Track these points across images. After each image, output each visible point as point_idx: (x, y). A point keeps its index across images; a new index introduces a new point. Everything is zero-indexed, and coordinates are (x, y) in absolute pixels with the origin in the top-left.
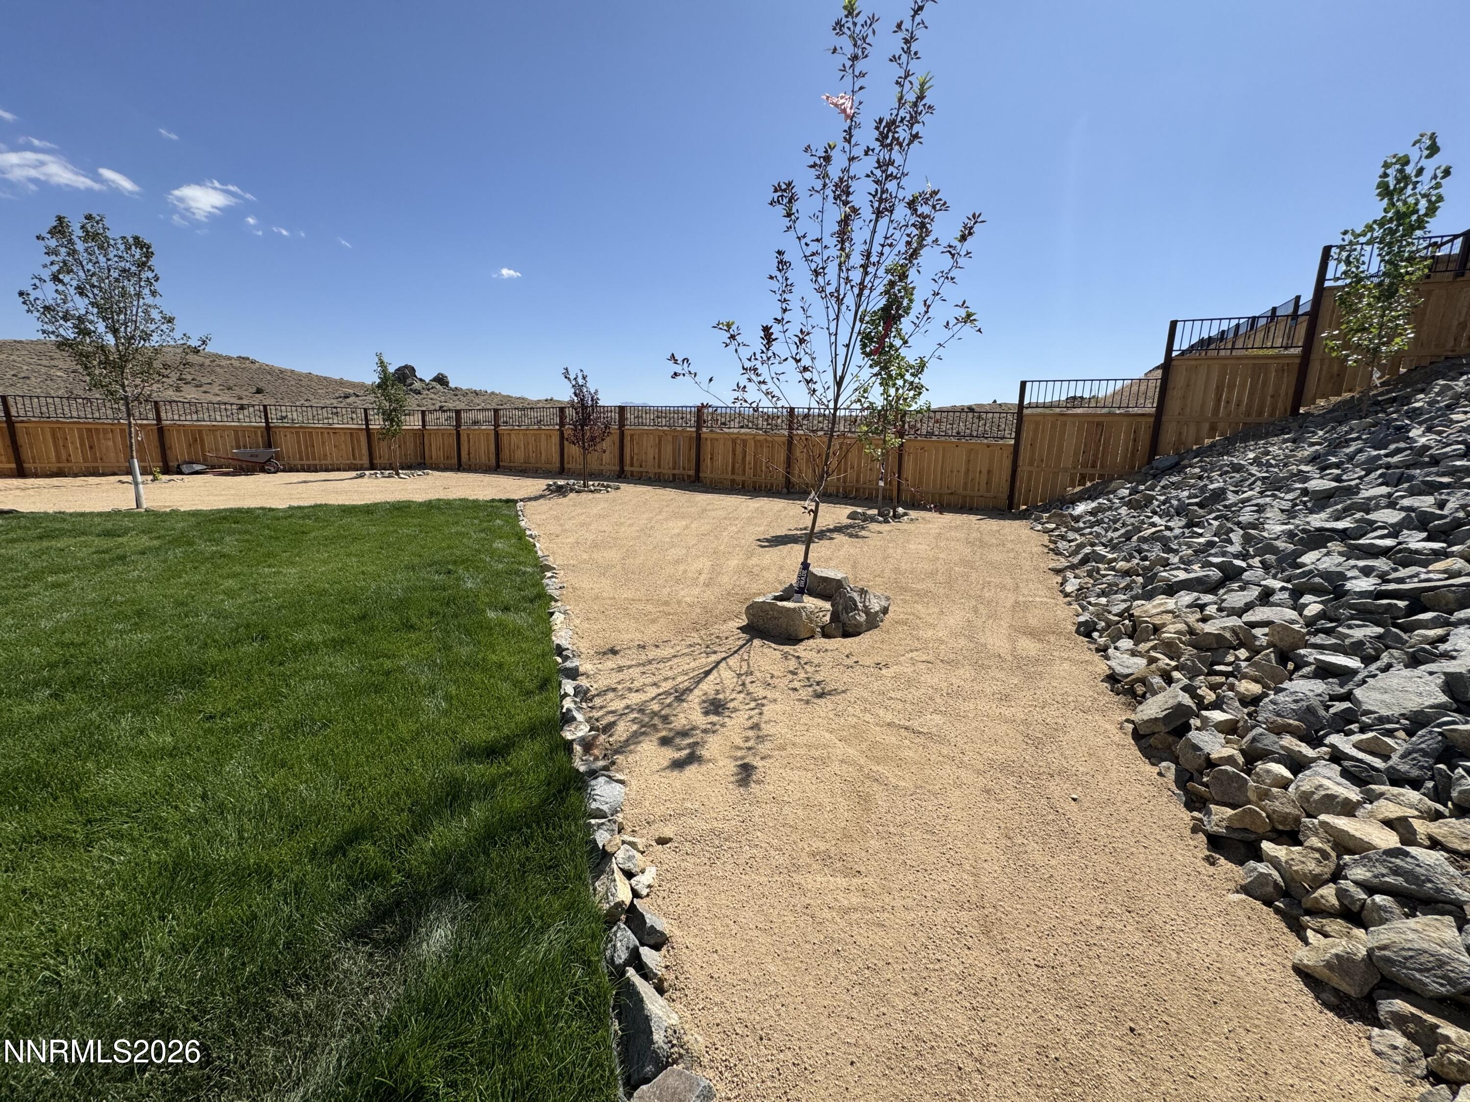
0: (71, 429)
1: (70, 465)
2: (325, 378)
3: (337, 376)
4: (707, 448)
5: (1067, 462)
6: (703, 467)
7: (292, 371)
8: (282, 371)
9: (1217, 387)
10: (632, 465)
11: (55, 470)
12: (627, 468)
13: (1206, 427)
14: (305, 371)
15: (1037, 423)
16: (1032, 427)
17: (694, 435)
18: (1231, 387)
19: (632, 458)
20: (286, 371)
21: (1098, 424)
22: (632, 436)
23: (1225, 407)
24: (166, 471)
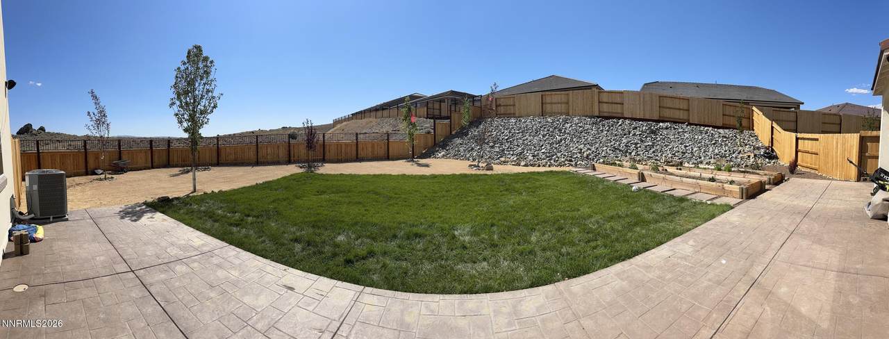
10: (297, 157)
24: (87, 174)
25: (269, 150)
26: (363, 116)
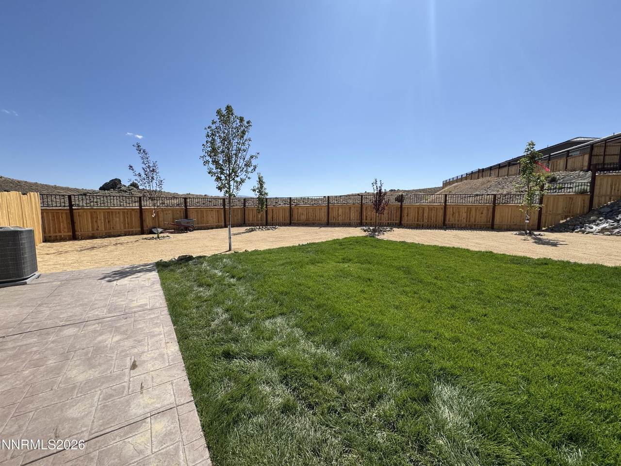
0: (100, 213)
1: (98, 232)
2: (46, 185)
3: (52, 184)
4: (405, 212)
5: (560, 211)
6: (403, 219)
7: (26, 182)
8: (19, 182)
9: (611, 185)
10: (366, 220)
11: (91, 235)
12: (364, 221)
13: (608, 198)
14: (33, 181)
15: (548, 198)
16: (546, 200)
17: (399, 206)
18: (615, 185)
19: (366, 217)
20: (21, 182)
21: (570, 198)
22: (366, 208)
23: (614, 192)
24: (142, 233)
25: (340, 211)
26: (481, 174)
